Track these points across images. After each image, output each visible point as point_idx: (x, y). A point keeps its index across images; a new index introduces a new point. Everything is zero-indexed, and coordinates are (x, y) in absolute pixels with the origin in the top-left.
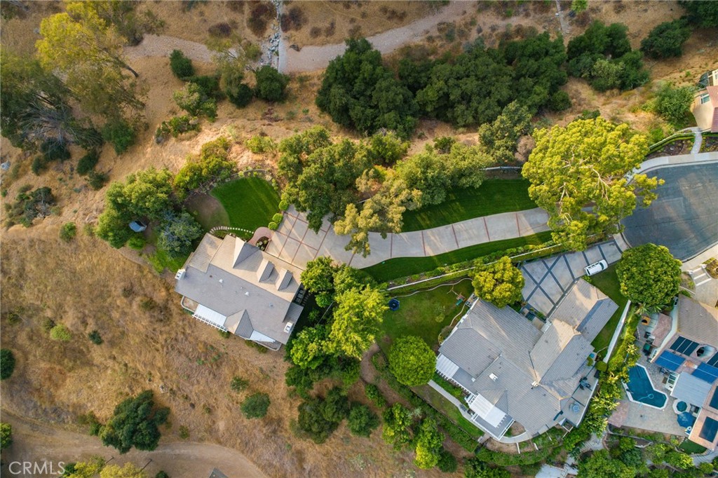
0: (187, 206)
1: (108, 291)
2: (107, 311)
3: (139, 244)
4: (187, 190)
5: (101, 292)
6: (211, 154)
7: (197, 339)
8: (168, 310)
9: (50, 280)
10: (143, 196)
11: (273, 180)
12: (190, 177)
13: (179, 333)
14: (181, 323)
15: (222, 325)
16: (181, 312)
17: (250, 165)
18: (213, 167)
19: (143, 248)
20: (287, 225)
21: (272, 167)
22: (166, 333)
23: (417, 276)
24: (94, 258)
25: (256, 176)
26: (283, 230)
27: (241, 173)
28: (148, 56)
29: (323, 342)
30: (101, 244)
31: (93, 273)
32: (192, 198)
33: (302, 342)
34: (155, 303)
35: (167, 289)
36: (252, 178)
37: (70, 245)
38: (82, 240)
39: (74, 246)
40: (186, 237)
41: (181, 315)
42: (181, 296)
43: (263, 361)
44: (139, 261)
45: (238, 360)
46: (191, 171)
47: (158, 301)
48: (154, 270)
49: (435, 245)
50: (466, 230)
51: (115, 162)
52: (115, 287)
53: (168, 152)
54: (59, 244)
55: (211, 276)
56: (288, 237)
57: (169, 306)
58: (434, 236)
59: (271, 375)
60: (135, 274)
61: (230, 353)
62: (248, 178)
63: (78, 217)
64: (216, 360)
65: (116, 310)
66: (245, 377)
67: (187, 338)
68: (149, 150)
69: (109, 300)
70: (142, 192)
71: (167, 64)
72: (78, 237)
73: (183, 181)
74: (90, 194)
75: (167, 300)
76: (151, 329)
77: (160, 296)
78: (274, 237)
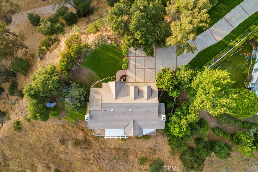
0: (72, 80)
1: (52, 146)
2: (57, 156)
3: (56, 113)
4: (68, 70)
5: (49, 148)
6: (71, 45)
7: (110, 148)
8: (88, 141)
9: (21, 155)
10: (44, 83)
11: (113, 42)
12: (66, 61)
13: (99, 150)
14: (98, 144)
15: (123, 135)
16: (95, 139)
17: (95, 40)
18: (76, 49)
19: (60, 115)
20: (132, 63)
21: (108, 35)
22: (92, 153)
23: (219, 55)
24: (37, 133)
25: (102, 44)
26: (131, 67)
27: (93, 47)
28: (18, 25)
29: (188, 117)
30: (37, 124)
31: (40, 140)
32: (73, 74)
33: (175, 122)
34: (80, 140)
35: (83, 130)
36: (100, 47)
37: (22, 132)
38: (26, 126)
39: (23, 131)
40: (80, 96)
41: (96, 140)
42: (91, 130)
43: (149, 143)
44: (61, 122)
45: (136, 149)
46: (65, 57)
47: (81, 139)
48: (71, 124)
49: (220, 33)
50: (233, 17)
51: (26, 81)
52: (55, 142)
53: (48, 60)
54: (16, 134)
55: (105, 110)
56: (136, 69)
57: (87, 138)
58: (217, 29)
59: (156, 148)
60: (62, 130)
61: (130, 147)
62: (98, 48)
63: (19, 116)
64: (124, 154)
65: (61, 154)
66: (143, 155)
67: (104, 150)
68: (39, 65)
69: (55, 150)
70: (43, 81)
71: (29, 24)
72: (23, 126)
73: (63, 66)
74: (20, 102)
75: (85, 136)
76: (83, 155)
77: (80, 135)
78: (128, 73)
